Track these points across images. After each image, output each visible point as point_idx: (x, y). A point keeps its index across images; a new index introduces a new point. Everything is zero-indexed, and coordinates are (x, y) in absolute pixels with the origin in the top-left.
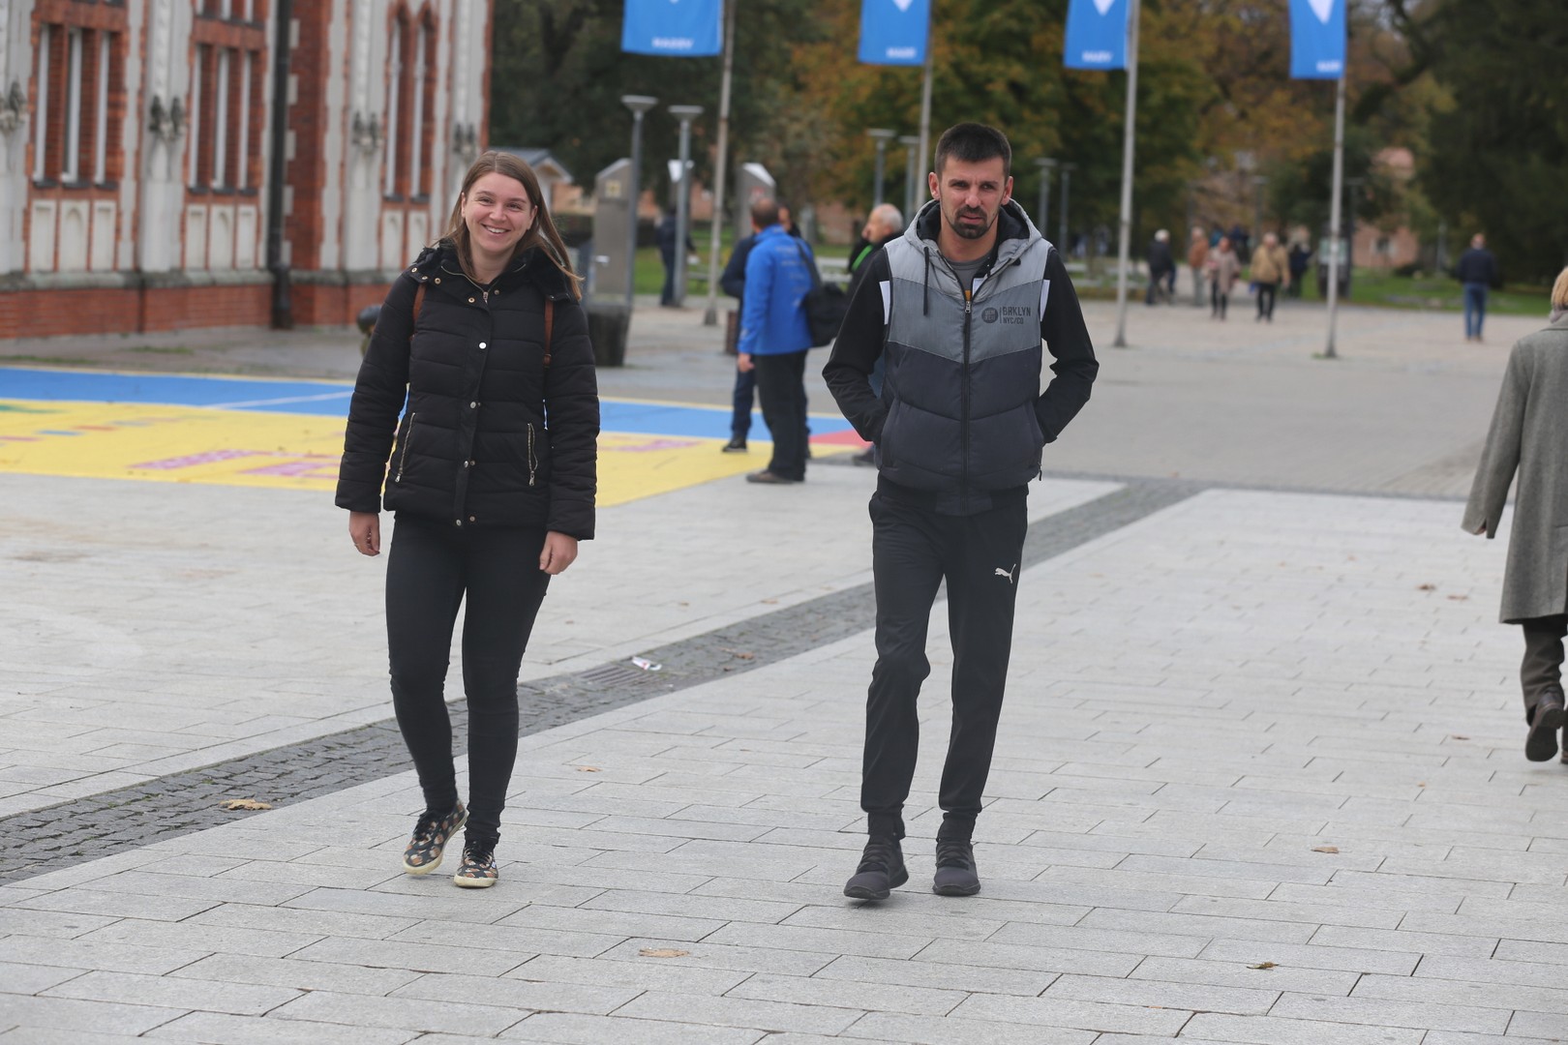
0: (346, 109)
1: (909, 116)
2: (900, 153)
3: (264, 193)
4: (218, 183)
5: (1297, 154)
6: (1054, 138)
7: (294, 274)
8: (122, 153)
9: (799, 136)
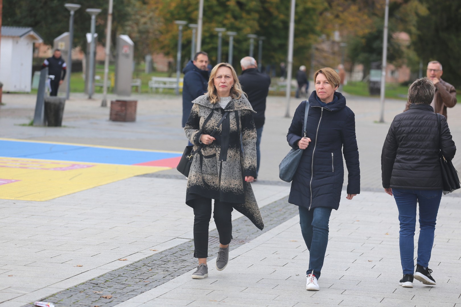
1: (193, 16)
2: (189, 32)
5: (361, 33)
6: (256, 25)
9: (145, 23)
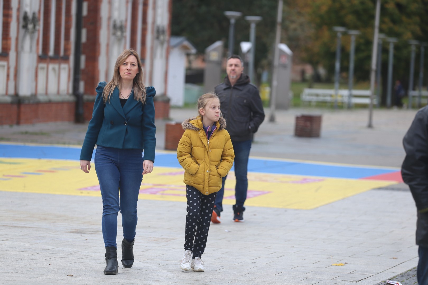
0: (109, 18)
3: (72, 58)
4: (51, 53)
6: (417, 29)
7: (86, 97)
8: (10, 39)
